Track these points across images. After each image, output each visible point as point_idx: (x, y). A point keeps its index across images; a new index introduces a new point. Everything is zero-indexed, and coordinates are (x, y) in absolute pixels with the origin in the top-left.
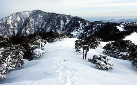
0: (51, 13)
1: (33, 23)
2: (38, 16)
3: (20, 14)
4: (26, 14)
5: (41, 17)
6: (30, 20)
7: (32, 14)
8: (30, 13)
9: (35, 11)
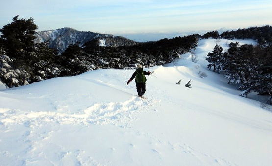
0: (86, 32)
1: (64, 46)
2: (69, 37)
3: (43, 34)
4: (50, 34)
5: (73, 37)
6: (59, 42)
7: (59, 34)
8: (55, 32)
9: (63, 29)
